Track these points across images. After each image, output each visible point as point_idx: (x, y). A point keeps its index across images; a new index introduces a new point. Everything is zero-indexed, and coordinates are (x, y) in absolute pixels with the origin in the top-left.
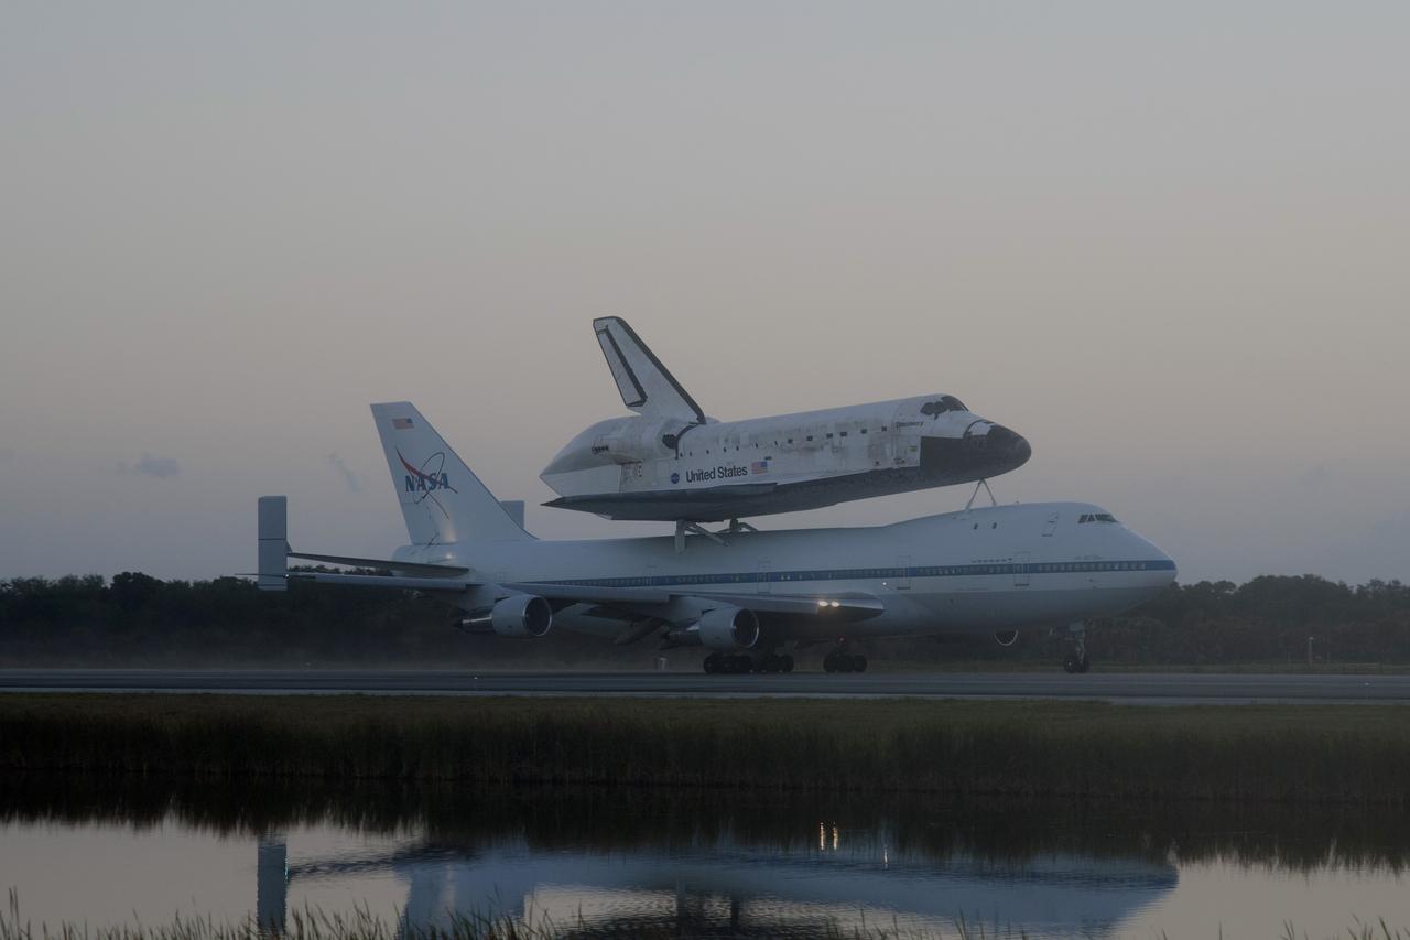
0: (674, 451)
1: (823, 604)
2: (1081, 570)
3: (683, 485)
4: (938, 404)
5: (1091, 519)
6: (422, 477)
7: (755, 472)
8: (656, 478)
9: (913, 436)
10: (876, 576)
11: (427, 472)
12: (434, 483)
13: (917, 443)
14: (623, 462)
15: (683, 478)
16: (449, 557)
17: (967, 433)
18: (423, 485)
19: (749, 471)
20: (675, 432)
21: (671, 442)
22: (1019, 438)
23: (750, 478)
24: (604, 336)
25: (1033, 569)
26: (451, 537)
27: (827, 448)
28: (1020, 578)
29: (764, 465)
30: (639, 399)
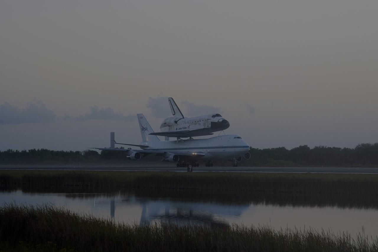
0: (176, 124)
1: (193, 154)
2: (233, 148)
3: (178, 130)
4: (215, 115)
5: (236, 138)
6: (144, 128)
7: (188, 128)
8: (174, 129)
9: (210, 121)
10: (204, 149)
11: (144, 127)
12: (145, 129)
13: (210, 123)
14: (169, 126)
15: (178, 129)
16: (146, 144)
17: (218, 121)
18: (144, 130)
19: (187, 128)
20: (177, 120)
21: (176, 122)
22: (228, 122)
23: (187, 129)
24: (169, 101)
25: (226, 147)
26: (147, 140)
27: (198, 124)
28: (224, 149)
29: (189, 127)
30: (174, 113)
